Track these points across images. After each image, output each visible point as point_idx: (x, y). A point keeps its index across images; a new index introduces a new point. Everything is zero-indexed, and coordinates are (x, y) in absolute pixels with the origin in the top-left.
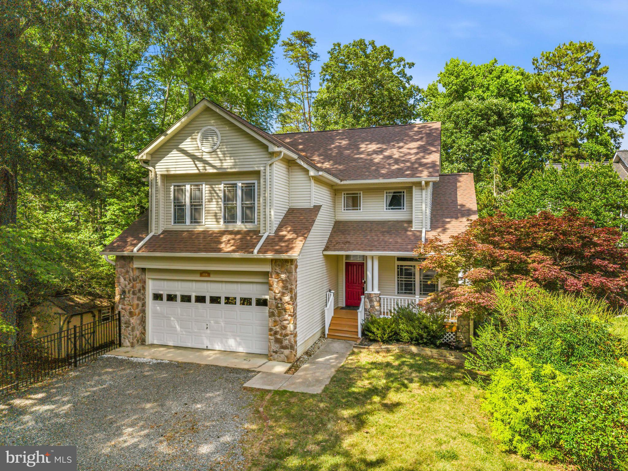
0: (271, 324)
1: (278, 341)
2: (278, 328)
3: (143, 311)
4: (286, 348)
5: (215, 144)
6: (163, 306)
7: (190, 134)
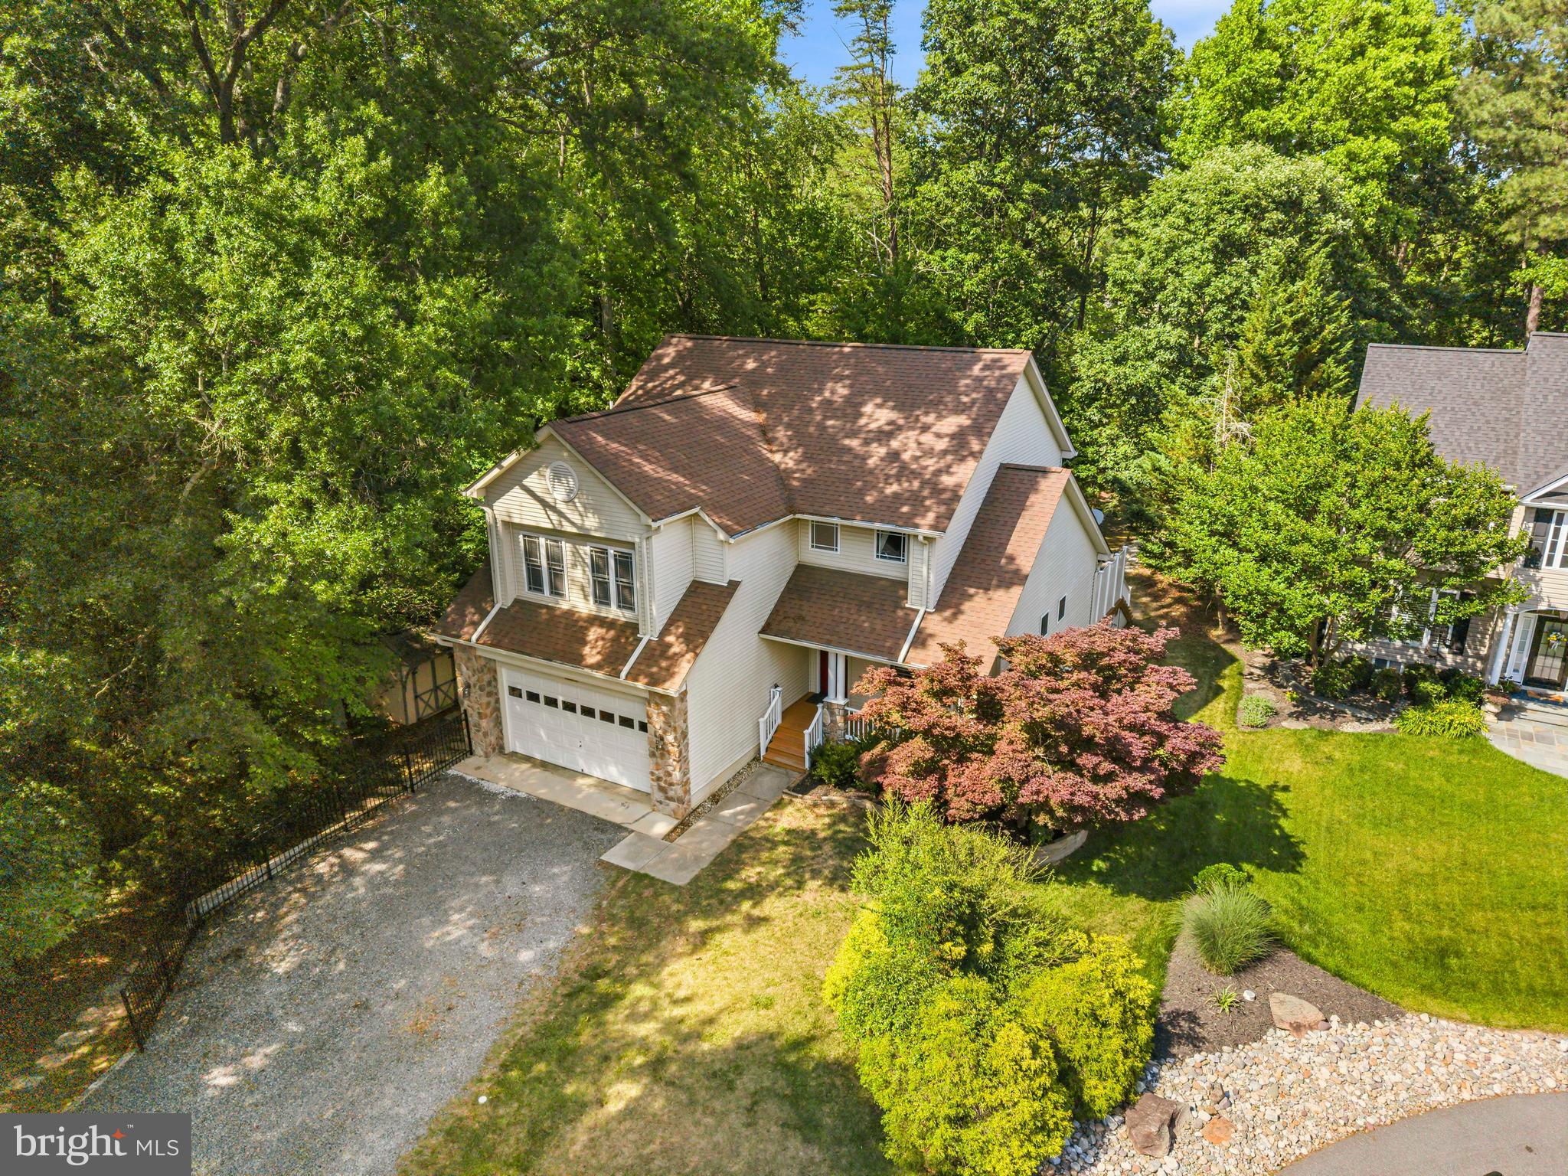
0: (652, 767)
1: (662, 789)
2: (660, 773)
3: (497, 709)
4: (671, 799)
5: (571, 491)
6: (523, 705)
7: (536, 468)
